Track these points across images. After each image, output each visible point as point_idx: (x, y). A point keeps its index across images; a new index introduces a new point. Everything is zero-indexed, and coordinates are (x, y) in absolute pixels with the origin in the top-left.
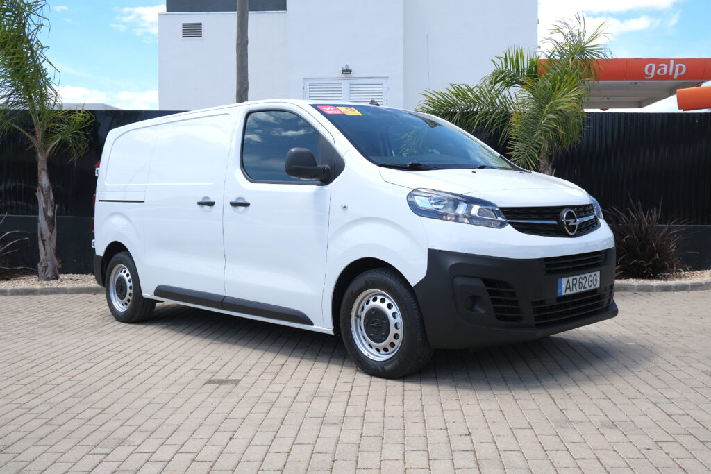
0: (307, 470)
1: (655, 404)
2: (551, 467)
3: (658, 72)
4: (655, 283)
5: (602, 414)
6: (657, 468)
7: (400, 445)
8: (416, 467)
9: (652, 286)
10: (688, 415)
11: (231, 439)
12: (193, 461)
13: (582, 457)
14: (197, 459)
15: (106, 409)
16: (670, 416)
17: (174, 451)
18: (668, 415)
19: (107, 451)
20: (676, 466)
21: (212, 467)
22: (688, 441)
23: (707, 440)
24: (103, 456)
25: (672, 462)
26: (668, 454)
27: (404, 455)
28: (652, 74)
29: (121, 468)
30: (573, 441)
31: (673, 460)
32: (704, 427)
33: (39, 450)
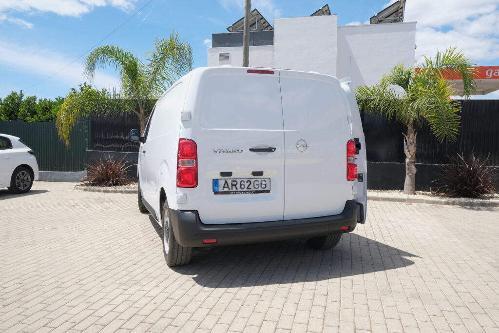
0: (225, 310)
1: (450, 283)
2: (369, 322)
3: (494, 74)
4: (476, 201)
5: (414, 288)
6: (436, 329)
7: (283, 298)
8: (287, 314)
9: (474, 203)
10: (469, 293)
11: (193, 286)
12: (167, 298)
13: (390, 317)
14: (170, 297)
15: (139, 262)
16: (457, 292)
17: (160, 291)
18: (456, 291)
19: (127, 288)
20: (449, 329)
21: (175, 303)
22: (462, 312)
23: (476, 311)
24: (123, 291)
25: (447, 325)
26: (446, 320)
27: (284, 305)
28: (491, 76)
29: (129, 299)
30: (388, 305)
31: (449, 324)
32: (477, 302)
33: (95, 283)
